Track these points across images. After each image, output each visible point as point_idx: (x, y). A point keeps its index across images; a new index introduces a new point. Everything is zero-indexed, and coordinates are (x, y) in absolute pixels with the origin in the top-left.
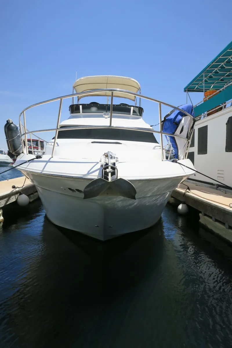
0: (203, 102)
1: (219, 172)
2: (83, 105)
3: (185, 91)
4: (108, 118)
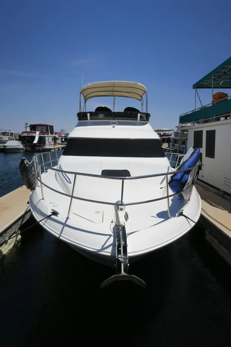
0: (211, 105)
1: (225, 179)
2: (91, 113)
3: (194, 88)
4: (115, 126)
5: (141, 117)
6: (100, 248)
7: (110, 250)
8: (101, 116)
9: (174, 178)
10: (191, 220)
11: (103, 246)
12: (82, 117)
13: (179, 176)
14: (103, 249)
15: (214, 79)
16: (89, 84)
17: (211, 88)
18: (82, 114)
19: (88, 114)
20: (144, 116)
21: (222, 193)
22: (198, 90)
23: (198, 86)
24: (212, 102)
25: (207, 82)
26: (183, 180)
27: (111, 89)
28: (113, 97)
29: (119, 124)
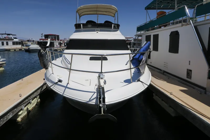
0: (156, 19)
1: (164, 63)
2: (83, 24)
3: (145, 9)
4: (98, 32)
5: (114, 27)
6: (88, 100)
7: (94, 101)
8: (90, 26)
9: (134, 58)
10: (145, 84)
11: (90, 99)
12: (78, 27)
13: (137, 56)
14: (90, 100)
15: (158, 3)
16: (82, 6)
17: (156, 9)
18: (77, 25)
19: (82, 25)
20: (116, 26)
21: (162, 72)
22: (148, 10)
23: (148, 8)
24: (157, 17)
25: (153, 5)
26: (140, 59)
27: (96, 9)
28: (97, 15)
29: (101, 31)
